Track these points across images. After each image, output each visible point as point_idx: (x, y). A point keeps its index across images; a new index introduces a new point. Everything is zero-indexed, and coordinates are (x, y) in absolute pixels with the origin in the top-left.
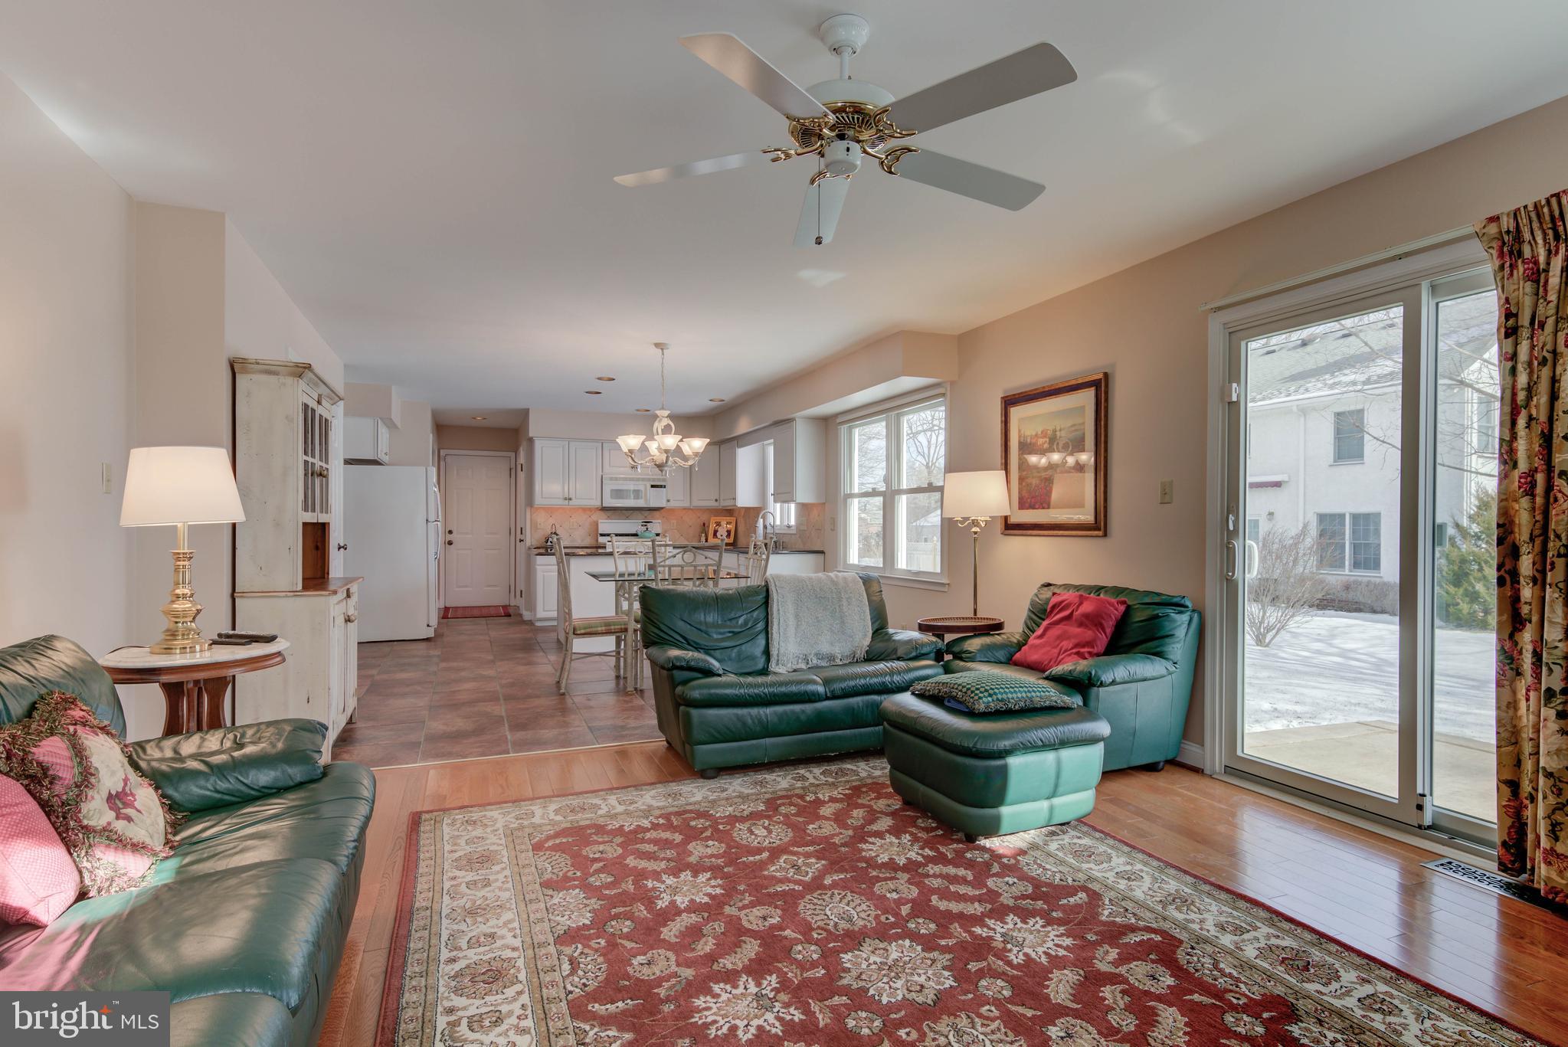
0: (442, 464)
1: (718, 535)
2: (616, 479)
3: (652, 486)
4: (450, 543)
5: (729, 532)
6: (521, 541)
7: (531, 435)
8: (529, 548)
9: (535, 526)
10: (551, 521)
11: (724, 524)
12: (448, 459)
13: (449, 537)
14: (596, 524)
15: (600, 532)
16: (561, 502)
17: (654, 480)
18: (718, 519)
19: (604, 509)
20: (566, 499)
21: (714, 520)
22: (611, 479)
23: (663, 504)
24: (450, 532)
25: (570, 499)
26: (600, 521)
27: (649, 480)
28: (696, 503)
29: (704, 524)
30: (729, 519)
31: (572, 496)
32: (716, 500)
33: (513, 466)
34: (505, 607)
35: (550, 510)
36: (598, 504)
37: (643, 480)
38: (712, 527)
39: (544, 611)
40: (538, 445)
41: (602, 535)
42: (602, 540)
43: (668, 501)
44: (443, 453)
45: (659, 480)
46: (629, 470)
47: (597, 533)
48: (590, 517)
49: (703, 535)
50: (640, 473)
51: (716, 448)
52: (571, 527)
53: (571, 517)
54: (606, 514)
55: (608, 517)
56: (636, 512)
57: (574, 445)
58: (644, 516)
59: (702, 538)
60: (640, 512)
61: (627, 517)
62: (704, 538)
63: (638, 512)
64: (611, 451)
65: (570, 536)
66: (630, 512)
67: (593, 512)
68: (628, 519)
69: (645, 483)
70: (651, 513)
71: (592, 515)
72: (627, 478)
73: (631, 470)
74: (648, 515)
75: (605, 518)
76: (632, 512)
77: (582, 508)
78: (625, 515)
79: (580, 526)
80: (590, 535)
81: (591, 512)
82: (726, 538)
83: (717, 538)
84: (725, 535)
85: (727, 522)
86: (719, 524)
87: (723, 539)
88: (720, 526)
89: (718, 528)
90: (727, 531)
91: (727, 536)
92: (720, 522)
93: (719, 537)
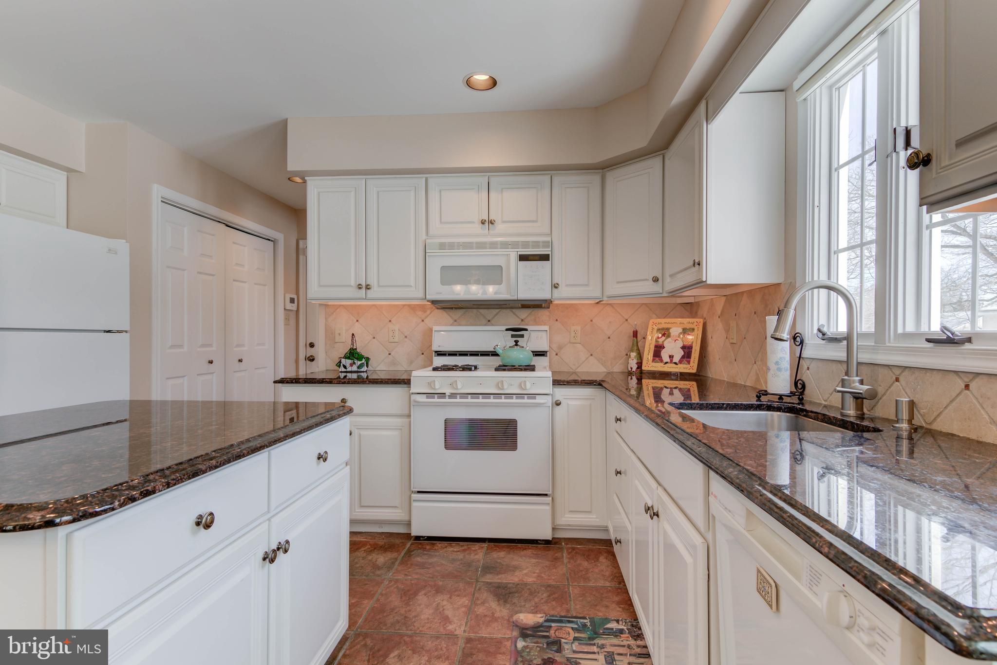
1: (665, 355)
2: (452, 246)
3: (523, 258)
5: (687, 351)
7: (290, 167)
10: (357, 328)
11: (675, 331)
14: (428, 336)
15: (435, 347)
16: (353, 292)
17: (526, 245)
18: (664, 323)
20: (360, 287)
21: (656, 323)
22: (442, 246)
23: (543, 294)
25: (368, 287)
26: (435, 328)
27: (515, 245)
28: (614, 289)
29: (635, 334)
30: (687, 322)
31: (373, 281)
32: (656, 280)
35: (348, 310)
36: (423, 295)
37: (505, 245)
38: (651, 339)
40: (314, 188)
41: (439, 354)
43: (555, 286)
45: (536, 244)
46: (478, 228)
48: (423, 321)
49: (633, 355)
50: (502, 231)
51: (656, 162)
52: (392, 340)
53: (390, 321)
54: (449, 315)
55: (455, 321)
56: (504, 310)
57: (375, 184)
58: (519, 318)
59: (630, 361)
60: (512, 312)
61: (489, 321)
62: (635, 361)
63: (508, 311)
64: (443, 193)
65: (390, 354)
66: (492, 310)
67: (428, 312)
68: (493, 325)
69: (509, 253)
70: (533, 313)
71: (426, 317)
72: (485, 243)
73: (482, 228)
74: (528, 316)
75: (452, 321)
76: (498, 310)
77: (409, 306)
78: (484, 317)
79: (406, 337)
80: (423, 354)
81: (425, 312)
82: (681, 362)
83: (662, 361)
84: (678, 354)
85: (684, 329)
86: (666, 333)
87: (675, 363)
88: (669, 336)
89: (663, 342)
90: (683, 348)
91: (683, 357)
92: (668, 329)
93: (666, 358)
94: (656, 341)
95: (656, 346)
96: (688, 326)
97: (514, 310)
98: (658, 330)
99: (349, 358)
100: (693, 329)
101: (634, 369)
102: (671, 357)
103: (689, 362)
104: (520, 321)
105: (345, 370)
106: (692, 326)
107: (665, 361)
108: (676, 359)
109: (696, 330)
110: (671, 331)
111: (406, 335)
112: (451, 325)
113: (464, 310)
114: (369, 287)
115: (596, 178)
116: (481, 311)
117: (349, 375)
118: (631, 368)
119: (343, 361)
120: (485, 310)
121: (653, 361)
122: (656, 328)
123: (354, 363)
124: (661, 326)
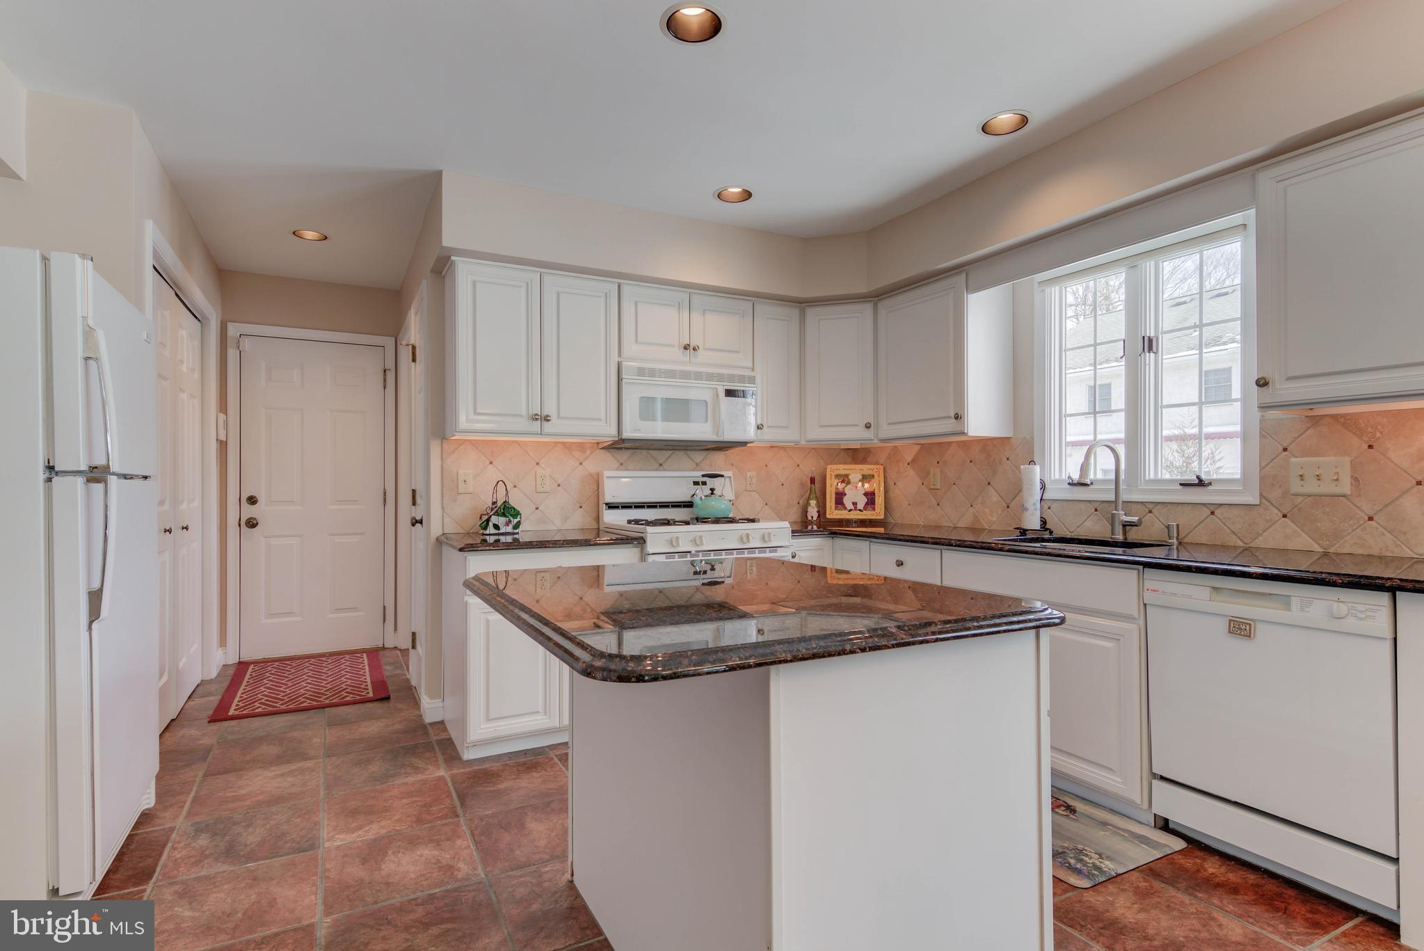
0: (232, 354)
1: (848, 502)
2: (652, 373)
3: (727, 393)
4: (252, 524)
5: (870, 496)
6: (415, 522)
7: (446, 242)
8: (439, 541)
9: (451, 486)
10: (492, 474)
11: (855, 477)
12: (246, 344)
13: (249, 512)
14: (597, 482)
15: (609, 499)
16: (520, 425)
17: (731, 378)
18: (842, 469)
19: (620, 446)
20: (535, 418)
21: (834, 470)
22: (641, 372)
24: (252, 500)
25: (544, 419)
26: (607, 473)
27: (720, 378)
29: (812, 481)
30: (866, 469)
31: (550, 409)
32: (868, 426)
33: (390, 364)
34: (374, 654)
35: (489, 448)
36: (608, 431)
37: (710, 377)
38: (832, 486)
39: (488, 720)
40: (465, 273)
41: (611, 506)
42: (614, 519)
43: (760, 427)
44: (233, 330)
45: (736, 378)
46: (679, 354)
47: (597, 503)
48: (581, 464)
49: (813, 502)
50: (703, 361)
51: (867, 308)
52: (540, 489)
53: (538, 464)
54: (616, 459)
55: (622, 464)
56: (677, 452)
57: (555, 282)
58: (694, 461)
59: (810, 509)
60: (686, 454)
61: (661, 465)
62: (816, 509)
63: (682, 452)
64: (639, 305)
65: (537, 508)
66: (665, 452)
67: (588, 452)
68: (665, 470)
69: (716, 386)
70: (709, 456)
71: (586, 459)
72: (675, 371)
73: (683, 354)
74: (703, 459)
75: (617, 465)
76: (670, 452)
77: (563, 443)
78: (655, 460)
79: (559, 485)
80: (581, 507)
81: (583, 451)
82: (865, 508)
83: (845, 508)
84: (862, 502)
85: (863, 476)
86: (845, 479)
87: (860, 510)
88: (849, 483)
89: (844, 489)
90: (866, 494)
91: (867, 504)
92: (847, 476)
93: (849, 506)
94: (837, 488)
95: (836, 494)
96: (866, 473)
97: (688, 453)
98: (837, 476)
99: (504, 515)
100: (873, 476)
101: (815, 518)
102: (855, 504)
103: (874, 509)
104: (695, 465)
105: (497, 532)
106: (871, 473)
107: (849, 508)
108: (861, 506)
109: (876, 476)
110: (850, 477)
111: (559, 482)
112: (617, 470)
113: (631, 451)
114: (549, 418)
115: (795, 312)
116: (652, 452)
117: (503, 539)
118: (812, 517)
119: (494, 519)
120: (657, 452)
121: (836, 508)
122: (834, 474)
123: (510, 521)
124: (838, 472)
